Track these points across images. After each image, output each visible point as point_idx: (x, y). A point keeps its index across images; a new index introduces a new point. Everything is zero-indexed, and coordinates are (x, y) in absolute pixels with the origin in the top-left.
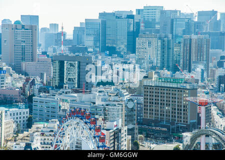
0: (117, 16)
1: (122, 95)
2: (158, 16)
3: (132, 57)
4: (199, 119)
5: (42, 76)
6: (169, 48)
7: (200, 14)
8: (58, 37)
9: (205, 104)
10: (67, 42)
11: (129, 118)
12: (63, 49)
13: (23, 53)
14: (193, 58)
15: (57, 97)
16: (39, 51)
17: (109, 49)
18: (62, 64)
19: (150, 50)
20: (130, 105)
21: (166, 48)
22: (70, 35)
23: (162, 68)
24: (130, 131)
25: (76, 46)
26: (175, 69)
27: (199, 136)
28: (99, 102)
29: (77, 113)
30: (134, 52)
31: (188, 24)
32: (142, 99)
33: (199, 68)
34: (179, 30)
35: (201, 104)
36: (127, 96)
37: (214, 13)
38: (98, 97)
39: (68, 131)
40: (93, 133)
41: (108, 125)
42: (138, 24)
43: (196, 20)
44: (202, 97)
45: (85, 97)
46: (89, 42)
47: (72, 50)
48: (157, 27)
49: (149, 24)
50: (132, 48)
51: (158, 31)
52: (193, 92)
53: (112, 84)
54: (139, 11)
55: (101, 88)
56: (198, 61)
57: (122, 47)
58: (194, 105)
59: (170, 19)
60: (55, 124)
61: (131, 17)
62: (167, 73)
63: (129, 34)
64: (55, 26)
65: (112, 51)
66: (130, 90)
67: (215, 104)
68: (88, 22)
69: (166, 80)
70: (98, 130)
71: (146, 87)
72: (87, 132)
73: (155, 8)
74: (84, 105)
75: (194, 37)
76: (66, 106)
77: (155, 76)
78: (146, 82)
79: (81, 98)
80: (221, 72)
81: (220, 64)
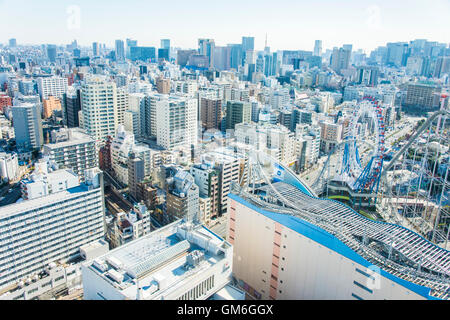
0: (398, 45)
1: (394, 89)
2: (423, 43)
3: (404, 69)
4: (440, 105)
5: (350, 77)
8: (362, 56)
10: (366, 59)
11: (396, 103)
12: (364, 63)
13: (342, 65)
14: (442, 70)
15: (358, 88)
16: (350, 64)
17: (390, 63)
18: (362, 70)
19: (415, 65)
20: (399, 95)
21: (426, 63)
22: (368, 56)
23: (421, 75)
24: (397, 110)
25: (372, 62)
26: (430, 76)
27: (438, 114)
28: (380, 93)
29: (367, 97)
30: (405, 65)
31: (442, 51)
32: (406, 92)
33: (445, 76)
34: (435, 53)
35: (443, 97)
36: (397, 90)
38: (380, 89)
39: (361, 106)
40: (375, 108)
41: (384, 105)
42: (410, 50)
43: (448, 48)
44: (444, 93)
45: (373, 89)
46: (379, 59)
47: (369, 64)
48: (422, 51)
49: (417, 50)
50: (404, 63)
51: (422, 54)
52: (439, 89)
53: (389, 83)
54: (411, 42)
55: (383, 85)
56: (445, 72)
57: (399, 63)
58: (438, 97)
59: (430, 47)
60: (355, 102)
61: (406, 45)
62: (424, 78)
63: (404, 54)
64: (360, 50)
65: (392, 65)
66: (400, 87)
68: (380, 48)
69: (423, 82)
70: (378, 107)
71: (410, 86)
72: (372, 108)
73: (421, 40)
74: (373, 95)
75: (445, 58)
76: (362, 94)
77: (416, 80)
78: (410, 83)
79: (371, 91)
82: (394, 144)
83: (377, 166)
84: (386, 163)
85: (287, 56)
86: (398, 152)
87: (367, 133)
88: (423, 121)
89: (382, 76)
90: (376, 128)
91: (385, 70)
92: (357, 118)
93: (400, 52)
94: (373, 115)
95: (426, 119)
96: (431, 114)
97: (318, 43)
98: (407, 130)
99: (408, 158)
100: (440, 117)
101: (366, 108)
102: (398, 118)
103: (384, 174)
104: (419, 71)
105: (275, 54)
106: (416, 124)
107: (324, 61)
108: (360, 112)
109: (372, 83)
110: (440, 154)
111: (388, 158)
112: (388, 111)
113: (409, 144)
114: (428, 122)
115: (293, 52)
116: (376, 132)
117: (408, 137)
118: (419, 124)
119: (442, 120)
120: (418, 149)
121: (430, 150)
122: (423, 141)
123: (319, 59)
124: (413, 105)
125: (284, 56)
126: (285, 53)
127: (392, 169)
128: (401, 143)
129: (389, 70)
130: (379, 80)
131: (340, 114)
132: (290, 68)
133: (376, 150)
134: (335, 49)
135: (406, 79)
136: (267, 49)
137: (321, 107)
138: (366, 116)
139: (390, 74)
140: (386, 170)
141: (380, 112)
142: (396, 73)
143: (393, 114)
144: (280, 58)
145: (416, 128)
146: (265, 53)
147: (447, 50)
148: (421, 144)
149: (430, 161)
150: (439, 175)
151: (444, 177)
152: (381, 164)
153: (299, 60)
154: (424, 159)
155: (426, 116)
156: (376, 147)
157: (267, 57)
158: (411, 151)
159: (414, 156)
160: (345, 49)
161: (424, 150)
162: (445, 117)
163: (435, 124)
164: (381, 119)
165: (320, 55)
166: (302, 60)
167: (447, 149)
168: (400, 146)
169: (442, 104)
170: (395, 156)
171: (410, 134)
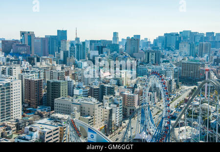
0: (171, 35)
1: (172, 66)
2: (189, 34)
3: (177, 52)
4: (205, 76)
5: (141, 59)
6: (193, 48)
7: (207, 33)
8: (147, 43)
9: (208, 70)
10: (151, 45)
11: (175, 76)
12: (149, 48)
13: (134, 50)
14: (203, 52)
15: (146, 67)
16: (140, 49)
17: (168, 48)
18: (148, 54)
19: (185, 49)
20: (176, 71)
21: (192, 47)
22: (152, 43)
23: (190, 56)
24: (176, 81)
25: (155, 46)
26: (196, 56)
27: (205, 83)
28: (163, 69)
29: (154, 73)
30: (178, 49)
31: (202, 38)
32: (181, 68)
33: (206, 56)
34: (198, 40)
35: (206, 70)
36: (175, 67)
37: (213, 33)
38: (162, 67)
39: (151, 80)
40: (161, 81)
41: (167, 78)
42: (180, 38)
43: (205, 36)
44: (207, 68)
45: (158, 67)
46: (159, 45)
47: (153, 48)
48: (189, 39)
49: (185, 38)
50: (177, 47)
51: (188, 41)
52: (203, 65)
53: (168, 62)
54: (181, 33)
55: (164, 63)
56: (205, 53)
57: (173, 47)
58: (203, 71)
59: (194, 35)
60: (146, 77)
61: (177, 35)
62: (192, 58)
63: (176, 41)
64: (146, 39)
65: (169, 49)
66: (176, 64)
67: (212, 70)
68: (160, 37)
69: (192, 61)
70: (163, 80)
71: (183, 63)
72: (158, 81)
73: (187, 32)
74: (158, 71)
75: (204, 43)
76: (150, 70)
77: (187, 59)
78: (183, 61)
79: (156, 68)
80: (215, 57)
81: (215, 54)
82: (177, 107)
83: (166, 124)
84: (173, 122)
85: (93, 44)
86: (180, 112)
87: (157, 100)
88: (195, 88)
89: (163, 57)
90: (163, 95)
91: (165, 52)
92: (148, 88)
93: (174, 40)
94: (159, 86)
95: (197, 87)
96: (200, 83)
97: (115, 34)
98: (185, 96)
99: (188, 117)
100: (206, 85)
101: (154, 81)
102: (178, 87)
103: (173, 130)
104: (188, 52)
105: (84, 43)
106: (190, 91)
107: (121, 47)
108: (150, 84)
109: (157, 62)
110: (210, 112)
111: (173, 118)
112: (170, 82)
113: (187, 106)
114: (199, 89)
115: (98, 41)
116: (163, 99)
117: (186, 101)
118: (193, 91)
119: (208, 87)
120: (194, 110)
121: (203, 110)
122: (198, 103)
123: (118, 45)
124: (187, 77)
125: (91, 44)
126: (92, 42)
127: (178, 126)
128: (182, 106)
129: (168, 52)
130: (161, 60)
131: (135, 86)
132: (96, 53)
133: (164, 113)
134: (128, 38)
135: (180, 59)
136: (77, 39)
137: (121, 81)
138: (155, 87)
139: (168, 55)
140: (173, 127)
141: (164, 84)
142: (172, 55)
143: (174, 85)
144: (88, 46)
145: (190, 94)
146: (76, 42)
147: (205, 38)
148: (196, 106)
149: (203, 118)
150: (212, 129)
151: (215, 130)
152: (169, 123)
153: (102, 47)
154: (200, 117)
155: (196, 84)
156: (164, 110)
157: (77, 45)
158: (189, 111)
159: (192, 115)
160: (136, 38)
161: (198, 110)
162: (210, 85)
163: (203, 90)
164: (166, 88)
165: (118, 43)
166: (105, 47)
167: (214, 108)
168: (181, 108)
169: (207, 75)
170: (178, 116)
171: (187, 98)
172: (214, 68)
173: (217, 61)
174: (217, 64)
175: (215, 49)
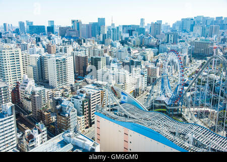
0: (187, 19)
1: (187, 45)
2: (202, 19)
3: (192, 33)
5: (162, 39)
6: (205, 29)
7: (217, 18)
8: (168, 27)
9: (216, 48)
10: (170, 28)
11: (189, 53)
12: (169, 31)
13: (157, 32)
14: (213, 33)
15: (167, 46)
16: (161, 31)
17: (183, 30)
18: (168, 35)
19: (198, 30)
20: (190, 48)
21: (204, 29)
23: (202, 36)
24: (189, 57)
25: (173, 30)
26: (207, 37)
27: (212, 58)
28: (179, 47)
29: (172, 51)
30: (192, 31)
31: (212, 21)
32: (194, 46)
33: (215, 36)
34: (209, 24)
35: (214, 48)
36: (189, 45)
37: (222, 17)
38: (179, 46)
39: (169, 56)
40: (177, 57)
41: (182, 54)
42: (194, 22)
44: (215, 46)
45: (175, 45)
46: (177, 28)
47: (172, 31)
48: (201, 22)
49: (198, 22)
50: (192, 30)
51: (201, 24)
52: (212, 44)
53: (184, 41)
54: (195, 18)
55: (181, 43)
56: (215, 34)
57: (188, 29)
58: (212, 48)
59: (206, 20)
60: (166, 54)
61: (192, 19)
62: (203, 38)
63: (191, 25)
64: (167, 23)
65: (185, 31)
66: (190, 44)
67: (219, 48)
68: (177, 22)
69: (203, 40)
70: (179, 56)
71: (196, 42)
72: (175, 56)
73: (200, 17)
75: (214, 26)
76: (169, 48)
77: (199, 39)
78: (196, 41)
79: (174, 46)
80: (222, 37)
81: (222, 35)
82: (190, 76)
83: (180, 90)
84: (186, 88)
85: (125, 28)
86: (192, 81)
87: (174, 72)
88: (205, 62)
89: (180, 38)
90: (179, 68)
91: (182, 34)
92: (167, 63)
93: (189, 23)
94: (176, 61)
95: (206, 61)
96: (208, 58)
97: (142, 20)
98: (195, 68)
99: (198, 84)
100: (214, 59)
101: (172, 57)
102: (191, 61)
103: (185, 94)
104: (200, 34)
105: (118, 28)
106: (200, 64)
107: (146, 30)
108: (169, 59)
109: (175, 42)
110: (215, 81)
111: (186, 85)
112: (185, 58)
114: (208, 63)
115: (130, 26)
116: (179, 71)
117: (197, 72)
118: (203, 64)
119: (215, 61)
120: (203, 79)
121: (210, 79)
122: (205, 74)
123: (143, 29)
124: (198, 53)
125: (123, 29)
126: (124, 27)
127: (189, 91)
128: (193, 76)
129: (184, 34)
130: (178, 40)
131: (157, 61)
132: (127, 35)
133: (179, 81)
134: (152, 23)
135: (193, 39)
136: (113, 25)
137: (146, 58)
138: (172, 62)
139: (184, 36)
140: (186, 92)
141: (180, 59)
142: (187, 36)
143: (188, 59)
144: (121, 30)
145: (201, 67)
146: (112, 27)
147: (215, 21)
148: (204, 76)
149: (210, 85)
150: (216, 93)
151: (219, 94)
152: (183, 89)
153: (132, 31)
154: (207, 85)
155: (206, 59)
156: (179, 79)
157: (113, 29)
158: (199, 80)
159: (201, 83)
160: (158, 23)
161: (206, 79)
162: (217, 60)
163: (211, 64)
164: (181, 63)
165: (144, 27)
166: (134, 30)
167: (219, 77)
168: (193, 77)
169: (214, 52)
170: (190, 84)
171: (198, 70)
172: (221, 46)
173: (224, 40)
174: (224, 43)
175: (223, 31)
